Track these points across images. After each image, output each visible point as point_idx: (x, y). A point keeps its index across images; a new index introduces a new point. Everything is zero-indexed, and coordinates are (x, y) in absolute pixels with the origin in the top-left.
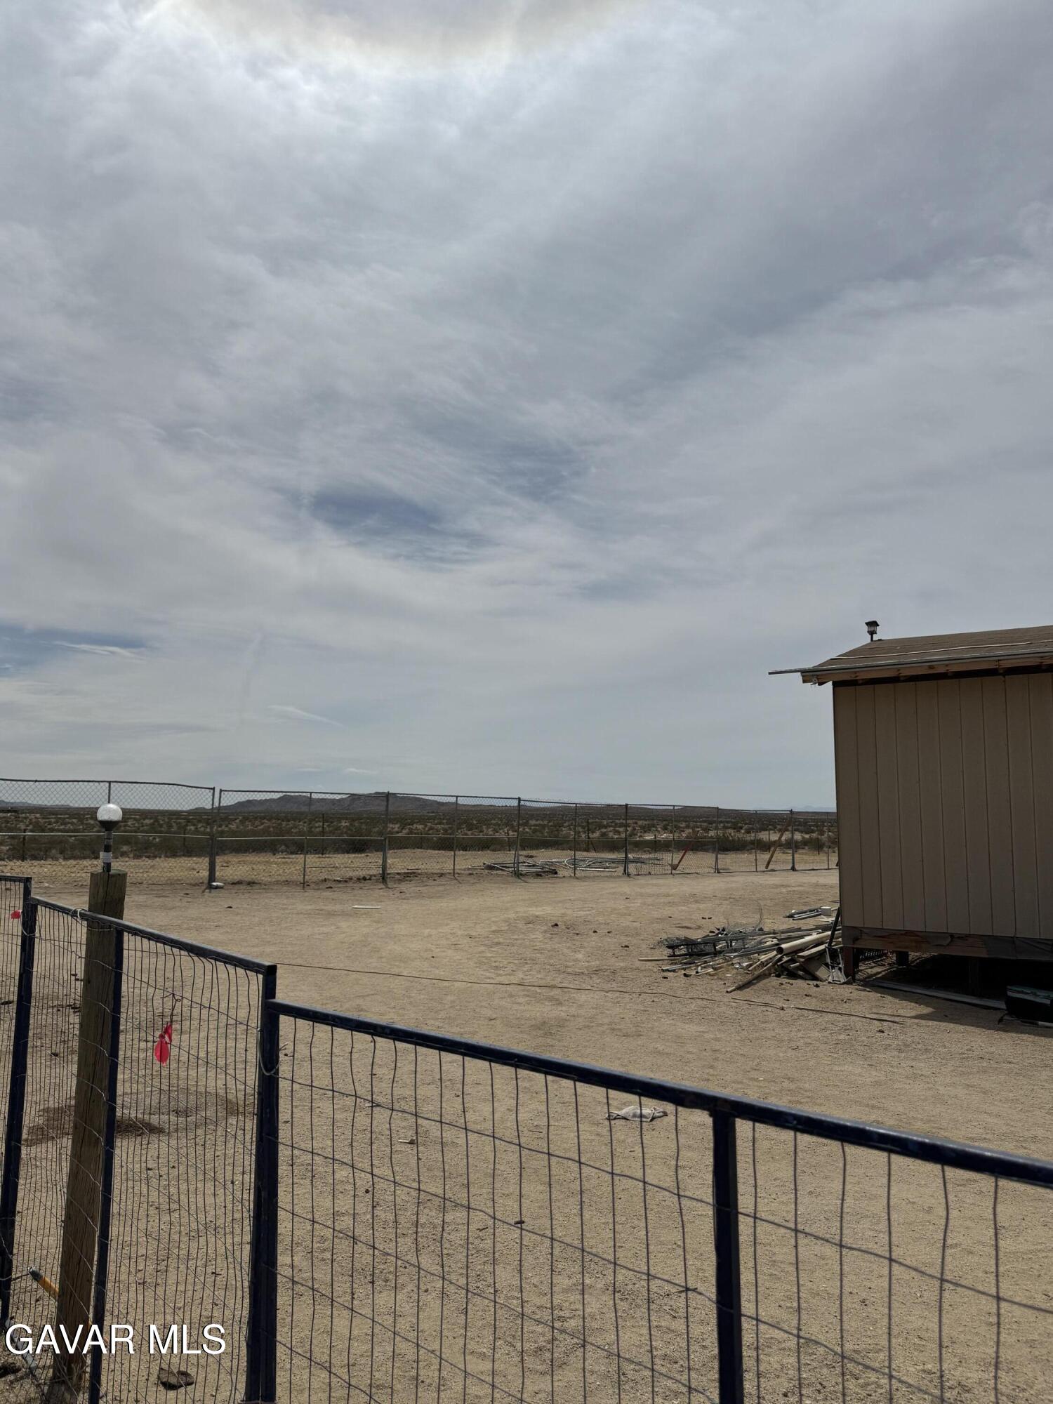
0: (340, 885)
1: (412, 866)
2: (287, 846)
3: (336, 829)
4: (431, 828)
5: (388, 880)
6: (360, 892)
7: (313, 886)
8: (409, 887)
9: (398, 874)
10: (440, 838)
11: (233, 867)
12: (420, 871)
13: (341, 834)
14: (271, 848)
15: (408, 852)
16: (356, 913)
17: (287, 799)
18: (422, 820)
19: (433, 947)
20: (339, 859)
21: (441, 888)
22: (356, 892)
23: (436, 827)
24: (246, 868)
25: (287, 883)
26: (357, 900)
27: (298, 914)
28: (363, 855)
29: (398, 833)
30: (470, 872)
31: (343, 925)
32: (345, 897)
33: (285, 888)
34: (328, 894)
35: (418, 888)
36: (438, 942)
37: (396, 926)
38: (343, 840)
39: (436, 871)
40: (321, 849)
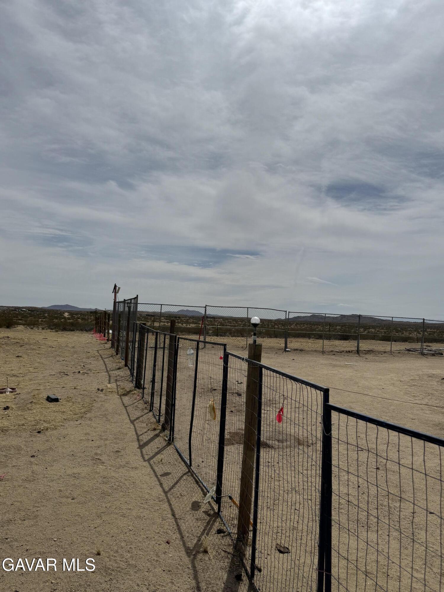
0: (339, 354)
1: (371, 348)
2: (315, 336)
3: (335, 330)
4: (378, 331)
5: (360, 353)
6: (348, 357)
7: (326, 353)
8: (370, 357)
9: (364, 350)
10: (383, 336)
11: (294, 343)
12: (375, 350)
13: (338, 332)
14: (308, 336)
15: (369, 341)
16: (346, 366)
17: (314, 316)
18: (373, 327)
19: (383, 384)
20: (337, 342)
21: (385, 358)
22: (345, 357)
23: (381, 330)
24: (299, 344)
25: (316, 351)
26: (346, 361)
27: (321, 364)
28: (347, 341)
29: (363, 332)
30: (399, 352)
31: (341, 371)
32: (341, 359)
33: (315, 353)
34: (333, 357)
35: (374, 358)
36: (385, 382)
37: (365, 373)
38: (338, 334)
39: (382, 351)
40: (329, 338)
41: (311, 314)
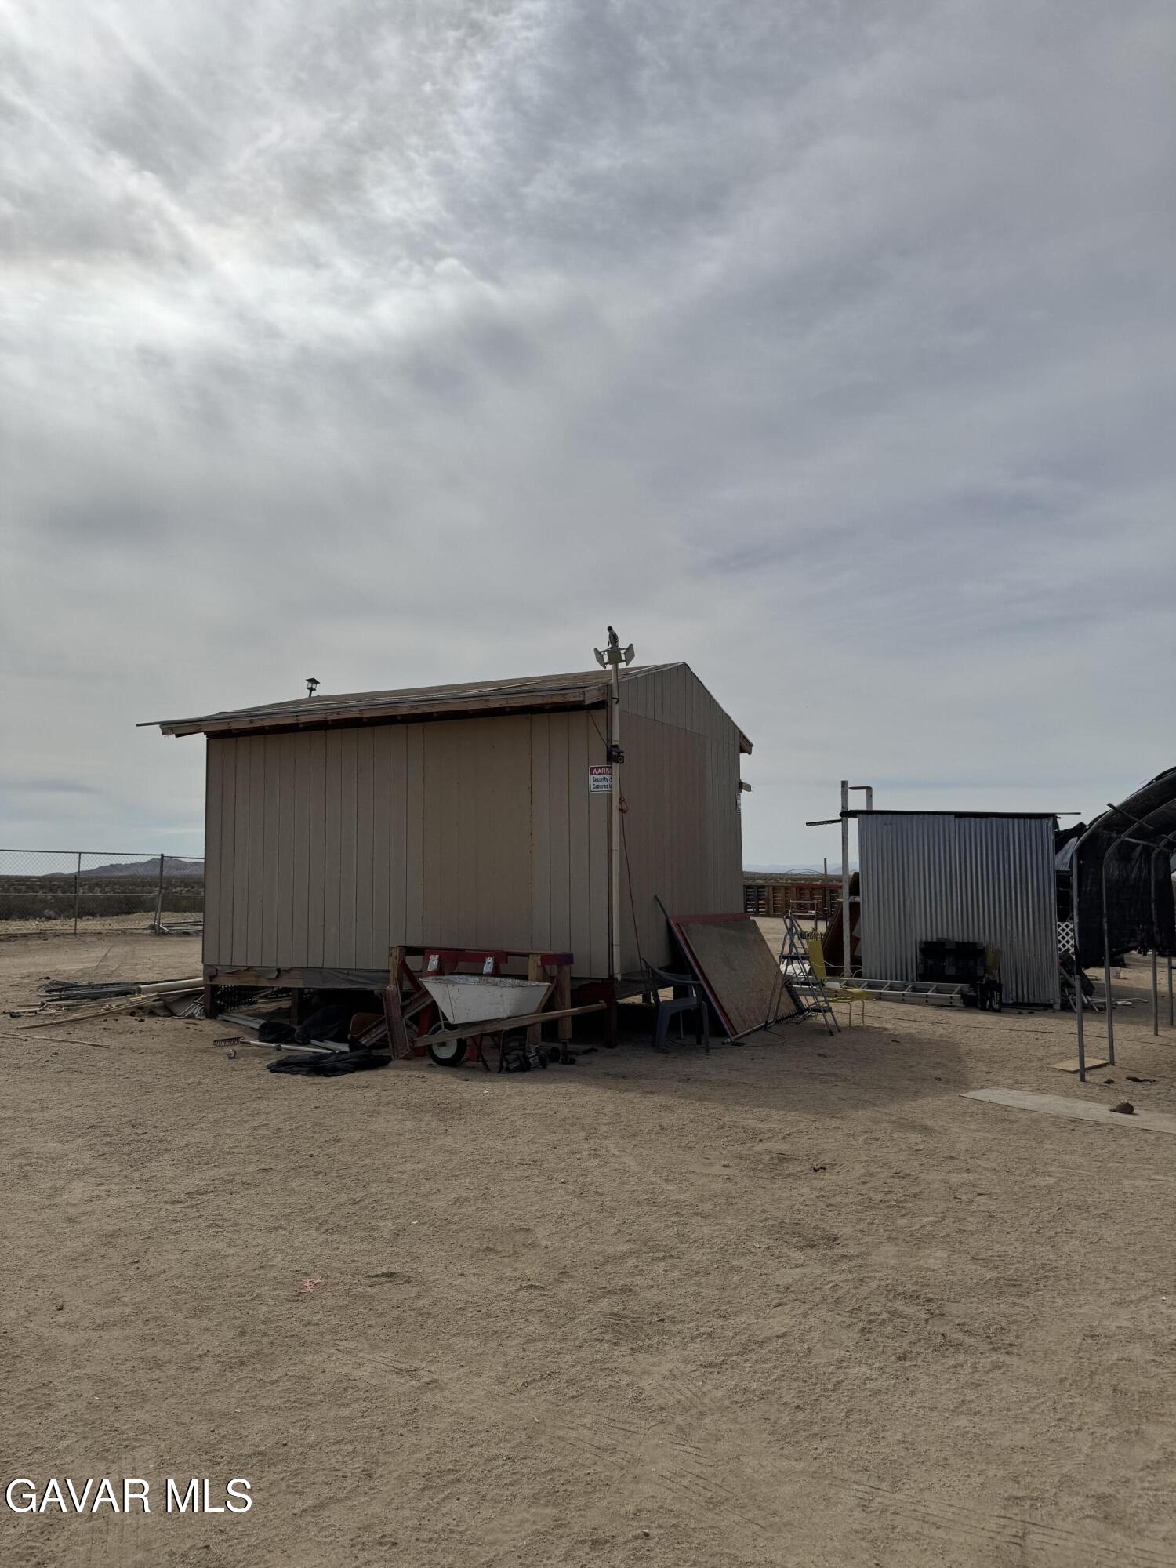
41: (149, 858)
